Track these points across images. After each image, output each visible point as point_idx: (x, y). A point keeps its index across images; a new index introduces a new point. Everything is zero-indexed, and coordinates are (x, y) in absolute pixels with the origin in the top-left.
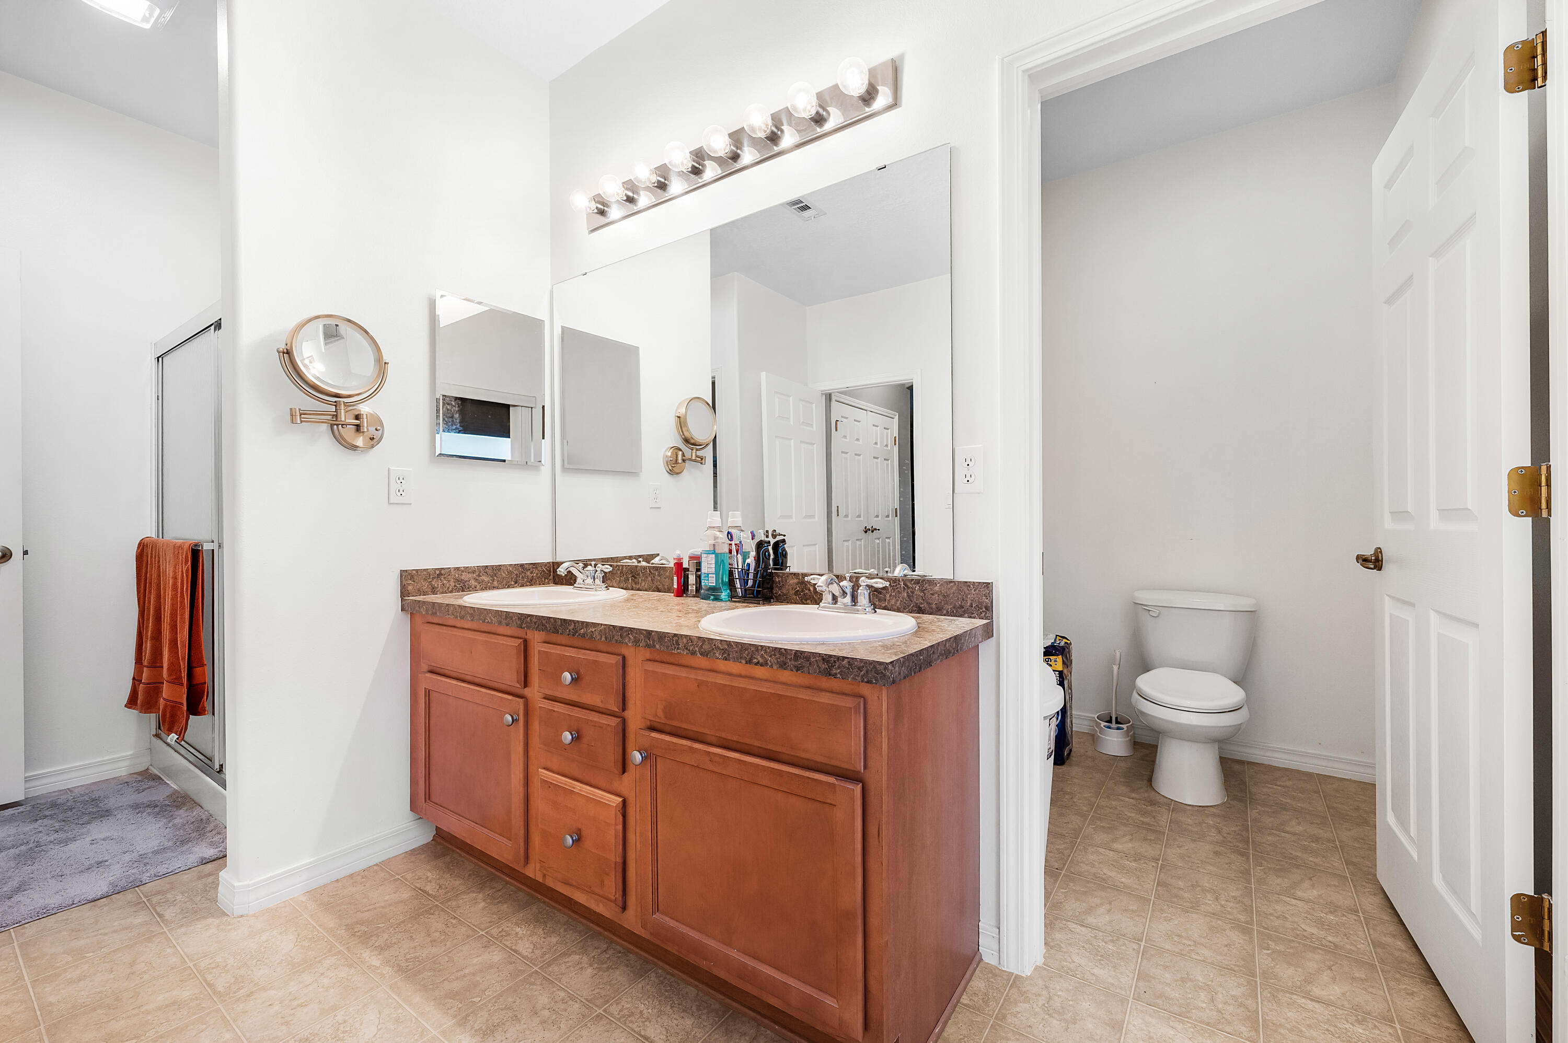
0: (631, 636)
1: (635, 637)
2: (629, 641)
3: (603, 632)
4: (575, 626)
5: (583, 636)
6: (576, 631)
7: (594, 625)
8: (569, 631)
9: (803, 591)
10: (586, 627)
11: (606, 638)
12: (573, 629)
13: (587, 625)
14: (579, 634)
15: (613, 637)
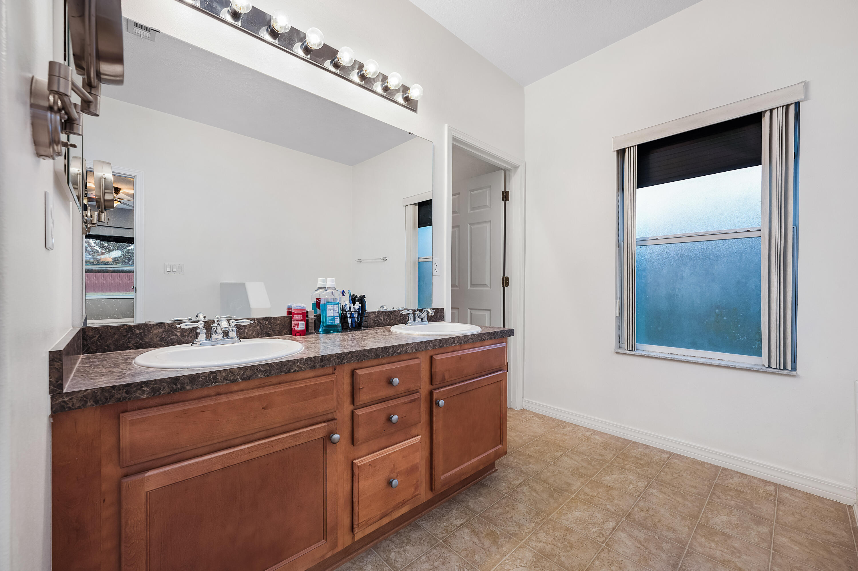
0: (431, 345)
1: (433, 345)
2: (430, 348)
3: (414, 347)
4: (393, 349)
5: (400, 353)
6: (394, 352)
7: (407, 345)
8: (389, 353)
9: (378, 320)
10: (402, 348)
11: (416, 350)
12: (392, 351)
13: (403, 346)
14: (397, 353)
15: (421, 348)
